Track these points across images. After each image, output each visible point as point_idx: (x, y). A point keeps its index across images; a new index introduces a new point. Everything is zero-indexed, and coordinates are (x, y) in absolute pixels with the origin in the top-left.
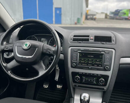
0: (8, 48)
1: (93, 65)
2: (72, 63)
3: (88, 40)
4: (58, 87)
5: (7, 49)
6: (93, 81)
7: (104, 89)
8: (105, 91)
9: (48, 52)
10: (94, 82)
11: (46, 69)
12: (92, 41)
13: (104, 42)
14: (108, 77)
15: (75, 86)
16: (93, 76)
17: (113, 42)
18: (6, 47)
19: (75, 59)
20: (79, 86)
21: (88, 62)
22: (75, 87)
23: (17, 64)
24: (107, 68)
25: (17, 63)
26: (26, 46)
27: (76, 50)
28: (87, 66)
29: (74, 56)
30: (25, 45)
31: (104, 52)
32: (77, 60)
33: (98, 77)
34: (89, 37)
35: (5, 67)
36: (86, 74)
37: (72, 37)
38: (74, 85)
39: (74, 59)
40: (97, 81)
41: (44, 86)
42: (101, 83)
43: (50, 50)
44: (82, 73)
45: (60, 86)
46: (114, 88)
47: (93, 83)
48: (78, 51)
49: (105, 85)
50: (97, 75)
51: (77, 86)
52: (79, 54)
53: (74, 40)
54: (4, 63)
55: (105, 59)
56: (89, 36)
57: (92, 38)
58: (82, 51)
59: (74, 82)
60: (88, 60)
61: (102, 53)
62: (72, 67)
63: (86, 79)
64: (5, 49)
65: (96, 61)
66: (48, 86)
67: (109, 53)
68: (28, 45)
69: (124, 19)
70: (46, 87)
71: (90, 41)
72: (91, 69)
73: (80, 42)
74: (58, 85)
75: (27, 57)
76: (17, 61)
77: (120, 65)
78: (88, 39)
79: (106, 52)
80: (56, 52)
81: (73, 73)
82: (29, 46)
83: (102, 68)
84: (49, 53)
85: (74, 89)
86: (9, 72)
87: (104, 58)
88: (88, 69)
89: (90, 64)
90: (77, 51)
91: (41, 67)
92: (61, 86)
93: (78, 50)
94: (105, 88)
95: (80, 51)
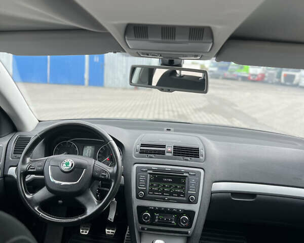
0: (34, 169)
1: (171, 194)
2: (138, 191)
3: (163, 153)
4: (107, 233)
5: (32, 170)
6: (172, 220)
7: (187, 233)
8: (190, 235)
9: (102, 175)
10: (173, 222)
11: (99, 203)
12: (170, 155)
13: (188, 156)
14: (194, 213)
15: (143, 229)
16: (171, 212)
17: (201, 158)
18: (30, 166)
19: (143, 184)
20: (149, 229)
21: (163, 189)
22: (142, 231)
23: (50, 195)
24: (192, 199)
25: (50, 193)
26: (67, 166)
27: (144, 170)
28: (161, 196)
29: (141, 179)
30: (64, 165)
31: (188, 173)
32: (146, 186)
33: (179, 213)
34: (165, 148)
35: (30, 201)
36: (160, 208)
37: (139, 147)
38: (140, 227)
39: (141, 184)
40: (178, 220)
41: (81, 231)
42: (184, 223)
43: (106, 172)
44: (155, 208)
45: (111, 231)
46: (204, 230)
47: (171, 223)
48: (149, 172)
49: (189, 227)
50: (178, 210)
51: (146, 229)
52: (149, 175)
53: (142, 152)
54: (28, 194)
55: (190, 185)
56: (165, 146)
57: (169, 150)
58: (154, 170)
59: (141, 222)
60: (164, 186)
61: (184, 174)
62: (138, 197)
63: (160, 217)
64: (30, 170)
65: (176, 187)
66: (88, 232)
67: (194, 175)
68: (70, 165)
69: (240, 79)
70: (84, 233)
71: (167, 154)
72: (168, 201)
73: (152, 155)
74: (108, 229)
75: (63, 183)
76: (50, 190)
77: (212, 193)
78: (164, 151)
79: (191, 173)
80: (115, 176)
81: (139, 208)
82: (72, 166)
83: (184, 199)
84: (103, 177)
85: (140, 234)
86: (36, 209)
87: (188, 184)
88: (164, 200)
89: (167, 192)
90: (147, 171)
91: (90, 200)
92: (114, 231)
93: (149, 169)
94: (189, 232)
95: (152, 172)
